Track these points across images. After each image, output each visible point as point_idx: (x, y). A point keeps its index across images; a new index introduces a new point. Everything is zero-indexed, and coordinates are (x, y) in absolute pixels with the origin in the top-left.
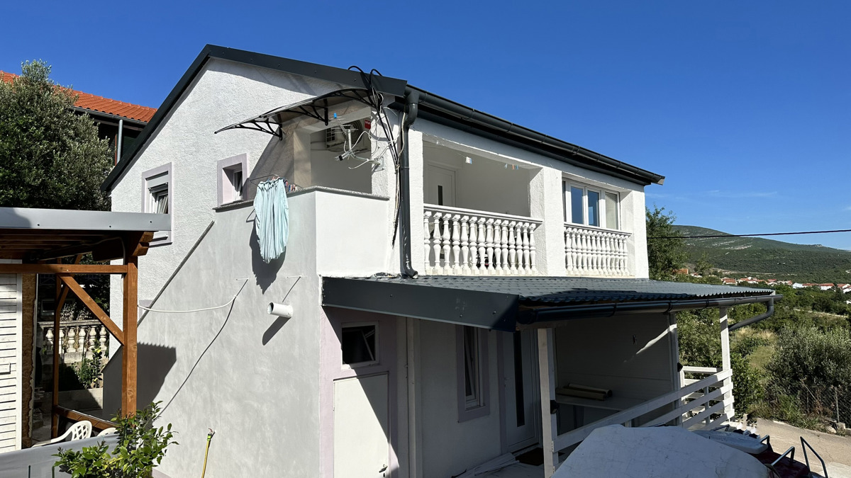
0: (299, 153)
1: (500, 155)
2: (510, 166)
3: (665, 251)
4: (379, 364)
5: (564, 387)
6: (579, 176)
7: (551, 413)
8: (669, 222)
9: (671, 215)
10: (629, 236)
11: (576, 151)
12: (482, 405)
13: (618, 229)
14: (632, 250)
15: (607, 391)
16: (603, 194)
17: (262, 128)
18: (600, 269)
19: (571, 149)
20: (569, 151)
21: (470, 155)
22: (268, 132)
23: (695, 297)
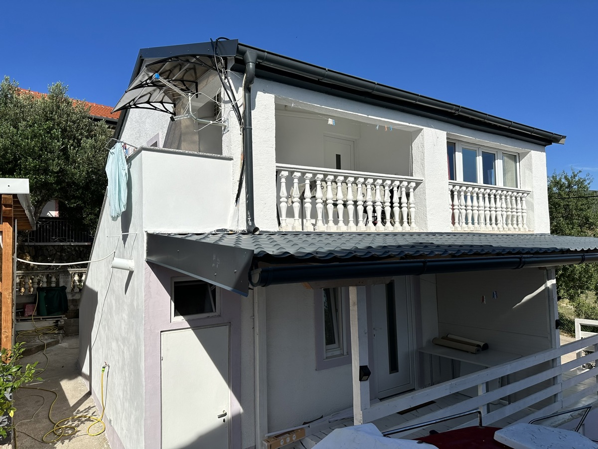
0: (187, 127)
1: (370, 117)
2: (382, 128)
3: (581, 210)
4: (219, 316)
5: (443, 338)
6: (467, 136)
7: (360, 380)
8: (586, 184)
9: (588, 177)
10: (528, 194)
11: (458, 110)
12: (345, 353)
13: (517, 187)
14: (531, 207)
15: (482, 344)
16: (500, 155)
17: (156, 108)
18: (494, 225)
19: (452, 109)
20: (450, 111)
21: (332, 117)
22: (162, 111)
23: (568, 251)
